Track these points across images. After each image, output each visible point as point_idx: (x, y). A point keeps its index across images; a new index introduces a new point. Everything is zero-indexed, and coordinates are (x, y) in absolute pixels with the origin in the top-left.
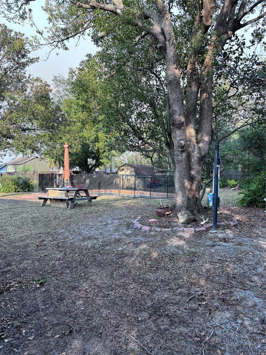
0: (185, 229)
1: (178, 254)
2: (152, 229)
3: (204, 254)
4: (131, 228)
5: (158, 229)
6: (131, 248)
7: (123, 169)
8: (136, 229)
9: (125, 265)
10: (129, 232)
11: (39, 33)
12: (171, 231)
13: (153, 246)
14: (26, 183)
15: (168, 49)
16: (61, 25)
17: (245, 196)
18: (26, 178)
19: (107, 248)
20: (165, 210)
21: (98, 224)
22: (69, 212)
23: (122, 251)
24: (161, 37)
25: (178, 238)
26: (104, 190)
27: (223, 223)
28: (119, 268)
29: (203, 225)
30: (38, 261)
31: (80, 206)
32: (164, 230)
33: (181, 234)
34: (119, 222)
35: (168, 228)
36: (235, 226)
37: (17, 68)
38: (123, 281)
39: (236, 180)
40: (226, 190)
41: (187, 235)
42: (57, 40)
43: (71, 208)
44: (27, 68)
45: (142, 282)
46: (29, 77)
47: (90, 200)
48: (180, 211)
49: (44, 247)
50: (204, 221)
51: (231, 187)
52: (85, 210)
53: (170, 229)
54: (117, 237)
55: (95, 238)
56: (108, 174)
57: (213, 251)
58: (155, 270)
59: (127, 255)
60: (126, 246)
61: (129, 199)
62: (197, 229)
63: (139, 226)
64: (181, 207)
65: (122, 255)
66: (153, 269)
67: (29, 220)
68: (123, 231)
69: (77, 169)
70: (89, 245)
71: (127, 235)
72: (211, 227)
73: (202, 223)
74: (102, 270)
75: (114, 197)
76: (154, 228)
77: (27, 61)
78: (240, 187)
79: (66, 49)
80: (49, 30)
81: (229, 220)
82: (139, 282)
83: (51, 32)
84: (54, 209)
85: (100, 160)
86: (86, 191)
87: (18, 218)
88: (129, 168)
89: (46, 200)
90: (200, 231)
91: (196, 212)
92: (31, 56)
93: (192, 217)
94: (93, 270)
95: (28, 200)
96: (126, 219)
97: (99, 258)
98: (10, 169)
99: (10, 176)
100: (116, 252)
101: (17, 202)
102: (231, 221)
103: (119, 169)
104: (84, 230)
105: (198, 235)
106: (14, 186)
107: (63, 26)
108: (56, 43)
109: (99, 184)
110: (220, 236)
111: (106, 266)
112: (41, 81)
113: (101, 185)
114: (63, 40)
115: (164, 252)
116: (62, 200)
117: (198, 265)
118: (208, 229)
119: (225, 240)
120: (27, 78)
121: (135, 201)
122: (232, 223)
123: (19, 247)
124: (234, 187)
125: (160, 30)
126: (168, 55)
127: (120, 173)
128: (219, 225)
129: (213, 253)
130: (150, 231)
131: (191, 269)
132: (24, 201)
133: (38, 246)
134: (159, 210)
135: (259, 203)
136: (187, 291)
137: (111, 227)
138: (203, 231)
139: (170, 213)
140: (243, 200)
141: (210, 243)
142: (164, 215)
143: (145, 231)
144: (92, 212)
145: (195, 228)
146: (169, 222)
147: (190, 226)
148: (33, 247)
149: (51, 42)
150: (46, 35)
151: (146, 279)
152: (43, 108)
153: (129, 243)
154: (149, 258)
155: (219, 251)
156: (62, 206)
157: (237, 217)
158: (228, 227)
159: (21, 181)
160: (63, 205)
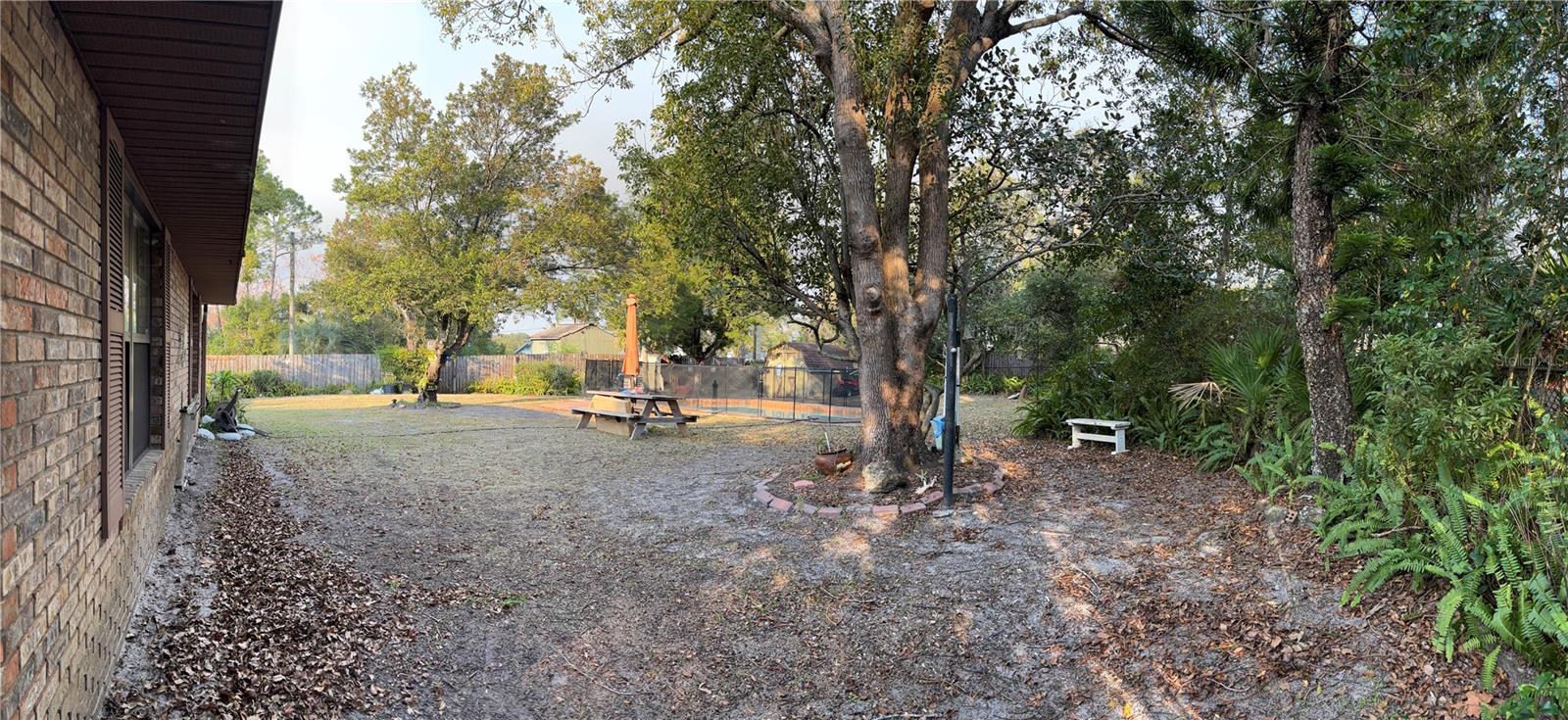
0: (876, 508)
1: (840, 581)
2: (796, 507)
3: (906, 583)
4: (747, 502)
5: (810, 509)
6: (728, 558)
7: (778, 355)
8: (757, 504)
9: (697, 604)
10: (741, 511)
11: (569, 57)
12: (842, 513)
13: (783, 557)
14: (564, 378)
15: (836, 62)
16: (615, 31)
17: (1030, 416)
18: (565, 368)
19: (675, 548)
20: (835, 457)
21: (677, 483)
22: (628, 447)
23: (706, 561)
24: (821, 33)
25: (854, 534)
26: (723, 401)
27: (968, 489)
28: (679, 609)
29: (920, 496)
30: (522, 553)
31: (661, 434)
32: (824, 510)
33: (863, 522)
34: (725, 483)
35: (834, 506)
36: (997, 493)
37: (537, 140)
38: (674, 649)
39: (1020, 378)
40: (1001, 398)
41: (878, 525)
42: (606, 68)
43: (637, 439)
44: (556, 139)
45: (719, 660)
46: (560, 157)
47: (681, 424)
48: (871, 461)
49: (544, 524)
50: (926, 486)
51: (1011, 393)
52: (666, 444)
53: (839, 510)
54: (706, 522)
55: (656, 518)
56: (747, 363)
57: (932, 570)
58: (765, 630)
59: (712, 575)
60: (719, 551)
61: (779, 424)
62: (905, 509)
63: (765, 497)
64: (874, 450)
65: (701, 573)
66: (761, 624)
67: (539, 458)
68: (727, 508)
69: (679, 352)
70: (637, 535)
71: (732, 521)
72: (939, 500)
73: (920, 491)
74: (639, 606)
75: (747, 418)
76: (801, 506)
77: (557, 123)
78: (1028, 393)
79: (628, 85)
80: (589, 49)
81: (985, 478)
82: (714, 660)
83: (593, 53)
84: (601, 437)
85: (726, 334)
86: (672, 402)
87: (521, 449)
88: (793, 350)
89: (587, 415)
90: (911, 513)
91: (909, 461)
92: (562, 112)
93: (896, 476)
94: (618, 603)
95: (559, 413)
96: (745, 478)
97: (646, 571)
98: (538, 348)
99: (536, 362)
100: (689, 563)
101: (533, 415)
102: (990, 480)
103: (770, 354)
104: (639, 494)
105: (907, 524)
106: (543, 383)
107: (620, 36)
108: (604, 76)
109: (715, 386)
110: (959, 523)
111: (652, 596)
112: (583, 162)
113: (719, 389)
114: (618, 67)
115: (808, 575)
116: (618, 419)
117: (884, 619)
118: (931, 507)
119: (968, 536)
120: (557, 158)
121: (793, 428)
122: (990, 488)
123: (498, 514)
124: (1016, 392)
125: (819, 18)
126: (836, 75)
127: (771, 363)
128: (957, 495)
129: (931, 578)
130: (791, 511)
131: (863, 632)
132: (552, 415)
133: (534, 518)
134: (822, 459)
135: (1057, 428)
136: (831, 710)
137: (701, 496)
138: (917, 512)
139: (848, 467)
140: (1026, 424)
141: (930, 546)
142: (832, 471)
143: (779, 514)
144: (676, 452)
145: (901, 504)
146: (841, 489)
147: (888, 499)
148: (524, 518)
149: (594, 74)
150: (583, 60)
151: (733, 654)
152: (586, 220)
153: (730, 541)
154: (763, 590)
155: (947, 571)
156: (620, 433)
157: (1006, 468)
158: (980, 497)
159: (555, 374)
160: (621, 430)
